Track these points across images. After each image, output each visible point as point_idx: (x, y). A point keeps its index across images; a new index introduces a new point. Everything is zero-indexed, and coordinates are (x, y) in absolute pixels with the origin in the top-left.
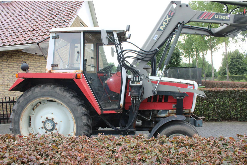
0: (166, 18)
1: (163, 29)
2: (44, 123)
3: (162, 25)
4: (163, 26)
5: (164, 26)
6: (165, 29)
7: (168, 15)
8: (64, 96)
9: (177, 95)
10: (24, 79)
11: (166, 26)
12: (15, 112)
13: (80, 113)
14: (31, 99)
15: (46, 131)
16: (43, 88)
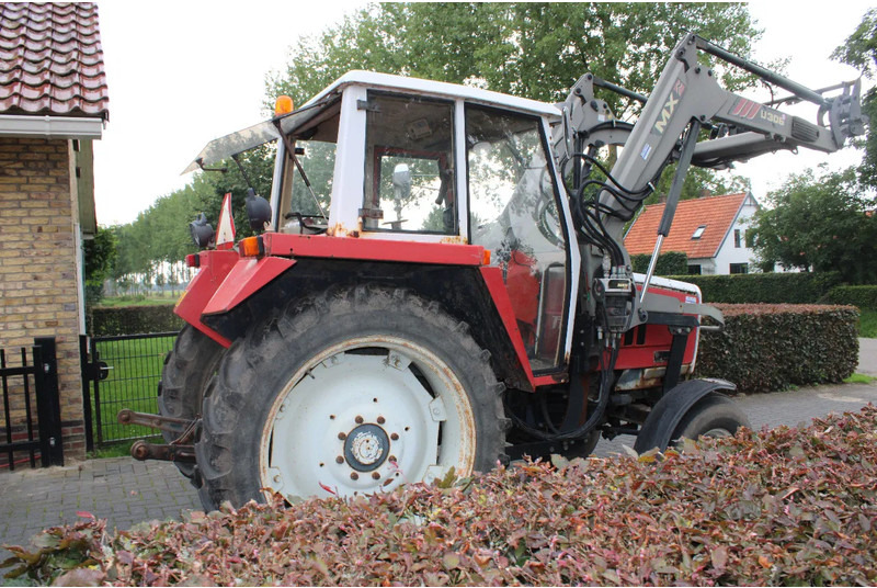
0: (668, 100)
1: (661, 130)
2: (346, 439)
3: (659, 118)
4: (662, 120)
5: (664, 123)
6: (666, 128)
7: (673, 90)
8: (440, 329)
9: (677, 322)
10: (293, 261)
11: (670, 122)
12: (242, 403)
13: (491, 388)
14: (314, 343)
15: (351, 471)
16: (363, 301)
